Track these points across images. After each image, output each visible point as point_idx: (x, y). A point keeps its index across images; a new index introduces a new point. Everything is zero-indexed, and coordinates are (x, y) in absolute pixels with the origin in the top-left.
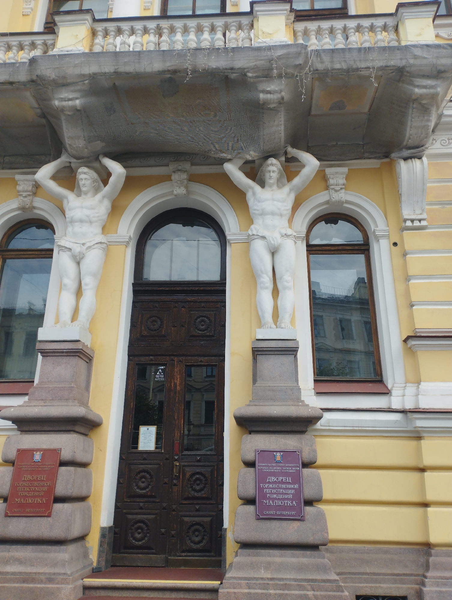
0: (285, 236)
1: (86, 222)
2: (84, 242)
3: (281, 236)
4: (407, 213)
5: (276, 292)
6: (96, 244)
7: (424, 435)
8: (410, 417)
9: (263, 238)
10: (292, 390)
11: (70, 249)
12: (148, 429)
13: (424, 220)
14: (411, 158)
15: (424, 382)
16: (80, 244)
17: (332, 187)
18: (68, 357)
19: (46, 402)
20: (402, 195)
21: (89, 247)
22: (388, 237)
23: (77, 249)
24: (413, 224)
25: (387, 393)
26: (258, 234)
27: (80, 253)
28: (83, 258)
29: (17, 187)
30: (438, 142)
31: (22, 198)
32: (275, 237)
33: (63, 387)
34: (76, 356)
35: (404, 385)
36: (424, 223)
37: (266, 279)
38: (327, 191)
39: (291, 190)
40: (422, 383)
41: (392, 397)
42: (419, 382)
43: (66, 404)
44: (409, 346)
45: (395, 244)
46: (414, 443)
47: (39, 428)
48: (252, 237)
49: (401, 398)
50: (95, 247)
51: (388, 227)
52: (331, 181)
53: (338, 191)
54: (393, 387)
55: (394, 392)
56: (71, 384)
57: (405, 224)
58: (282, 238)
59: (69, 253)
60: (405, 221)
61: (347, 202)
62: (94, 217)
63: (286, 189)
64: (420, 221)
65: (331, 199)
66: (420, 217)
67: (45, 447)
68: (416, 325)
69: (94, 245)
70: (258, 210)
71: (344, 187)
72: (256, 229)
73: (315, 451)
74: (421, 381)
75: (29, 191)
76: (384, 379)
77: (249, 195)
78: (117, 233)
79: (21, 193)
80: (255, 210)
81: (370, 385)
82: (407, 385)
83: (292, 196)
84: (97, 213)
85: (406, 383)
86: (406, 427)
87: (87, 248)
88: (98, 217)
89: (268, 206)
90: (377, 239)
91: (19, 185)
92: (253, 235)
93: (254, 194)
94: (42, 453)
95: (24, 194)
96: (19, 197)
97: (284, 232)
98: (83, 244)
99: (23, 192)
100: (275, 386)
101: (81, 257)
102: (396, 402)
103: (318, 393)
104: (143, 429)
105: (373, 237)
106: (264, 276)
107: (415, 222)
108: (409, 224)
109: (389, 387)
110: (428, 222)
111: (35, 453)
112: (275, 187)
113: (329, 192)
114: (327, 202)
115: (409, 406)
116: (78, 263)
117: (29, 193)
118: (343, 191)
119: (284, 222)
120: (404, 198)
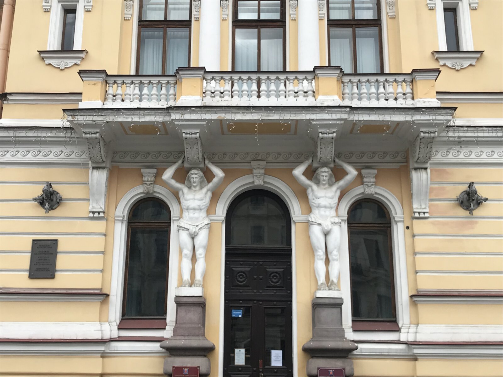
0: (334, 223)
1: (198, 210)
2: (197, 225)
3: (331, 223)
4: (416, 206)
5: (327, 261)
6: (205, 225)
7: (418, 358)
8: (411, 347)
9: (320, 224)
10: (339, 331)
11: (188, 230)
12: (240, 351)
13: (427, 212)
14: (419, 168)
15: (422, 324)
16: (195, 226)
17: (366, 183)
18: (195, 307)
19: (185, 337)
20: (413, 194)
21: (201, 228)
22: (403, 221)
23: (193, 229)
24: (419, 215)
25: (398, 330)
26: (316, 222)
27: (195, 232)
28: (197, 235)
29: (144, 178)
30: (440, 153)
31: (146, 186)
32: (327, 224)
33: (194, 327)
34: (200, 306)
35: (409, 325)
36: (427, 215)
37: (321, 253)
38: (362, 186)
39: (338, 189)
40: (419, 325)
41: (401, 334)
42: (418, 324)
43: (198, 338)
44: (413, 300)
45: (408, 228)
46: (412, 363)
47: (183, 353)
48: (311, 223)
49: (406, 334)
50: (204, 227)
51: (403, 215)
52: (365, 180)
53: (370, 186)
54: (402, 326)
55: (402, 331)
56: (199, 325)
57: (415, 215)
58: (332, 224)
59: (187, 232)
60: (415, 213)
61: (376, 193)
62: (203, 206)
63: (334, 188)
64: (424, 213)
65: (365, 191)
66: (424, 211)
67: (189, 365)
68: (418, 287)
69: (204, 226)
70: (315, 204)
71: (374, 184)
72: (314, 217)
73: (353, 369)
74: (419, 324)
75: (152, 181)
76: (397, 320)
77: (309, 191)
78: (215, 214)
79: (146, 182)
80: (313, 203)
81: (388, 324)
82: (411, 325)
83: (338, 193)
84: (204, 203)
85: (410, 324)
86: (408, 352)
87: (200, 229)
88: (205, 205)
89: (323, 202)
90: (396, 222)
91: (145, 177)
92: (313, 222)
93: (313, 190)
94: (188, 369)
95: (148, 183)
96: (144, 185)
97: (333, 220)
98: (197, 226)
99: (148, 181)
100: (328, 328)
101: (196, 234)
102: (403, 337)
103: (355, 331)
104: (237, 351)
105: (393, 221)
106: (320, 251)
107: (421, 214)
108: (417, 215)
109: (400, 326)
110: (429, 214)
111: (184, 369)
112: (327, 186)
113: (364, 186)
114: (362, 193)
115: (411, 339)
116: (193, 238)
117: (151, 182)
118: (373, 186)
119: (333, 212)
120: (414, 197)
